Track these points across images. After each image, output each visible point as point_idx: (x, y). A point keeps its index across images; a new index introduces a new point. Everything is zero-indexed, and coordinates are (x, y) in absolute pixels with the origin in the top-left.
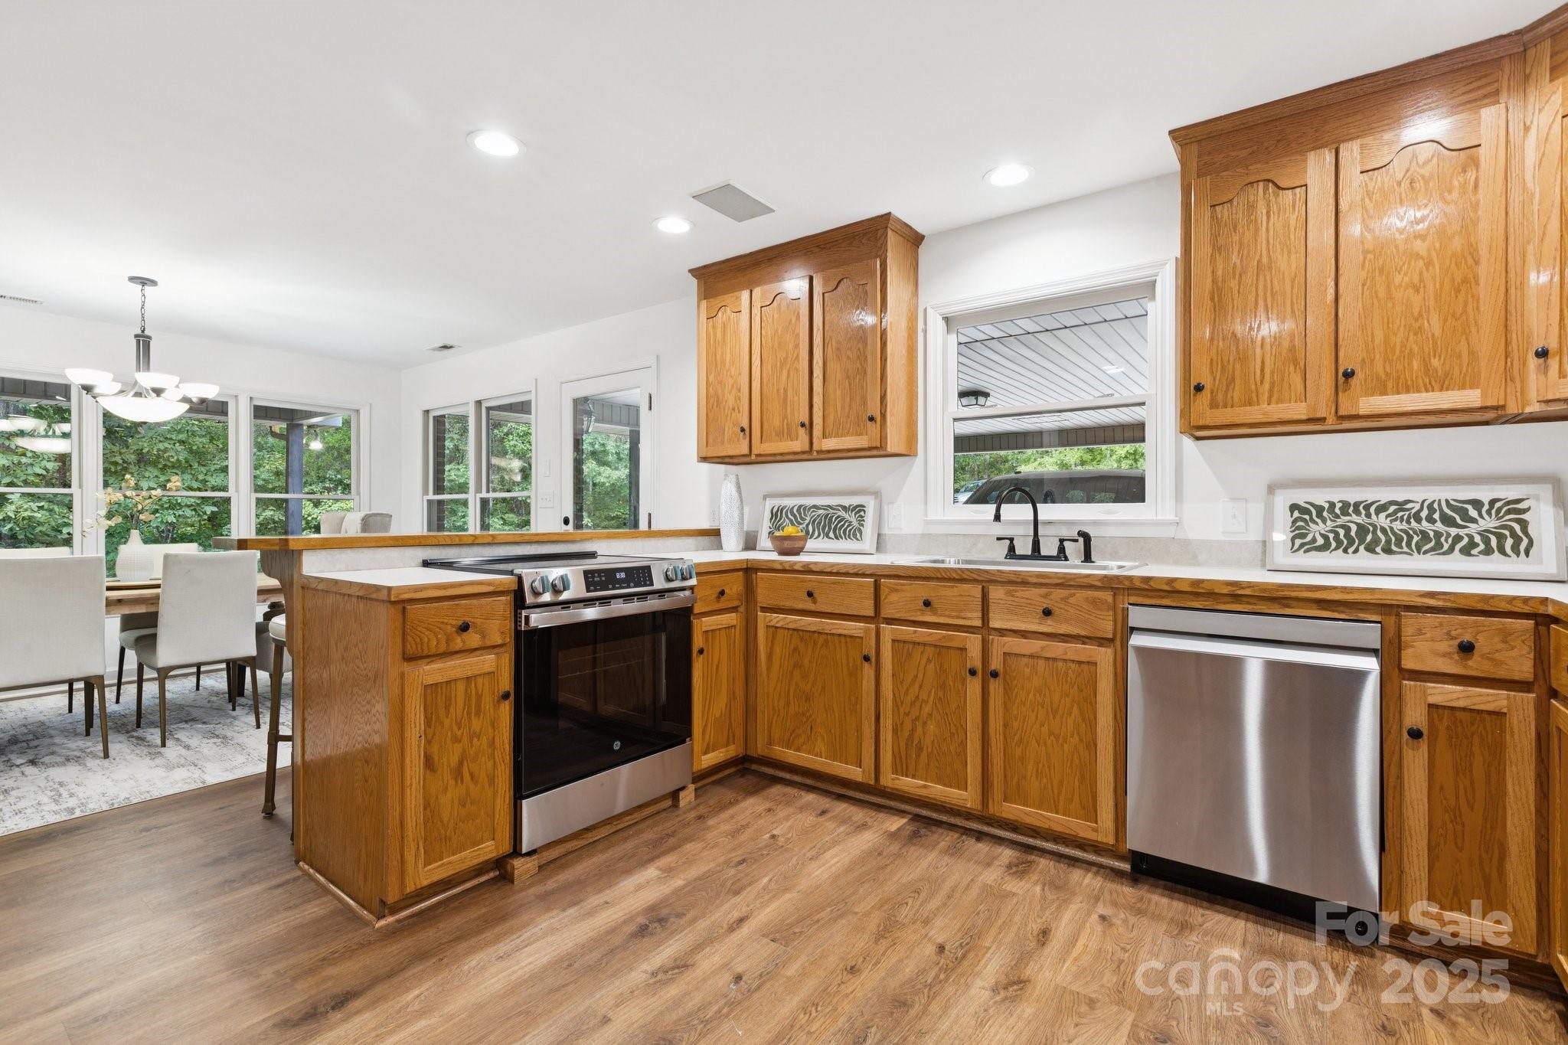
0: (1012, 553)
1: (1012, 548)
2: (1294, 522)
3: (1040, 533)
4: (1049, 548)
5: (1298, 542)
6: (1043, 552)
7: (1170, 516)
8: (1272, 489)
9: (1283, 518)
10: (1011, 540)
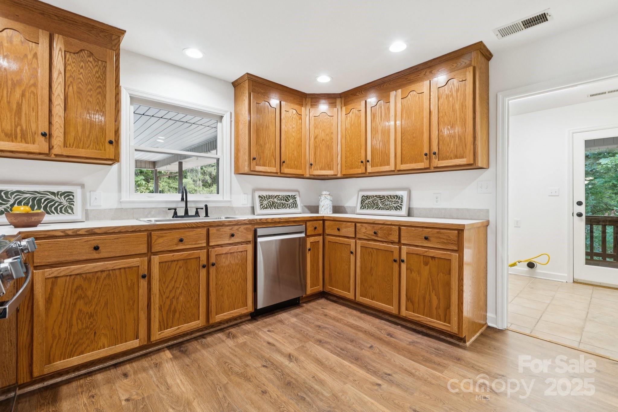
0: (175, 215)
1: (175, 213)
2: (260, 201)
3: (188, 206)
4: (192, 212)
5: (261, 206)
6: (190, 214)
7: (229, 199)
8: (254, 190)
9: (257, 200)
10: (175, 209)
